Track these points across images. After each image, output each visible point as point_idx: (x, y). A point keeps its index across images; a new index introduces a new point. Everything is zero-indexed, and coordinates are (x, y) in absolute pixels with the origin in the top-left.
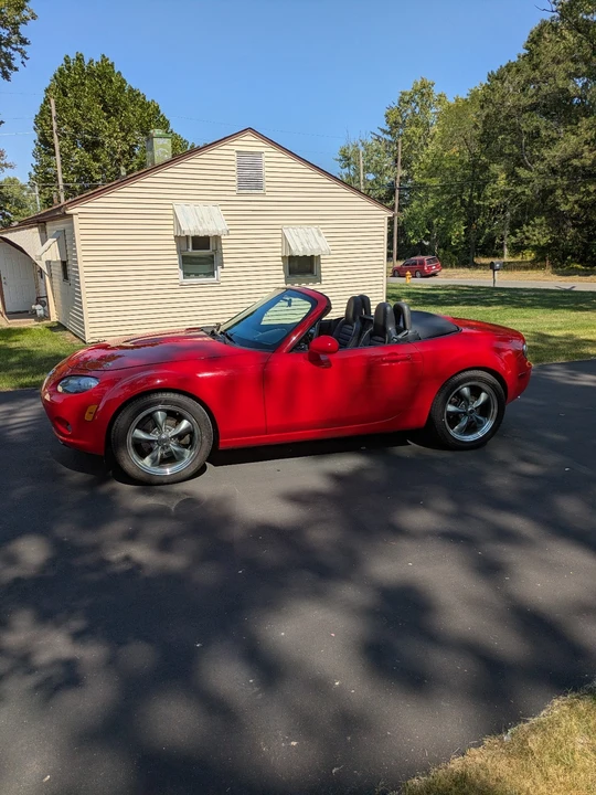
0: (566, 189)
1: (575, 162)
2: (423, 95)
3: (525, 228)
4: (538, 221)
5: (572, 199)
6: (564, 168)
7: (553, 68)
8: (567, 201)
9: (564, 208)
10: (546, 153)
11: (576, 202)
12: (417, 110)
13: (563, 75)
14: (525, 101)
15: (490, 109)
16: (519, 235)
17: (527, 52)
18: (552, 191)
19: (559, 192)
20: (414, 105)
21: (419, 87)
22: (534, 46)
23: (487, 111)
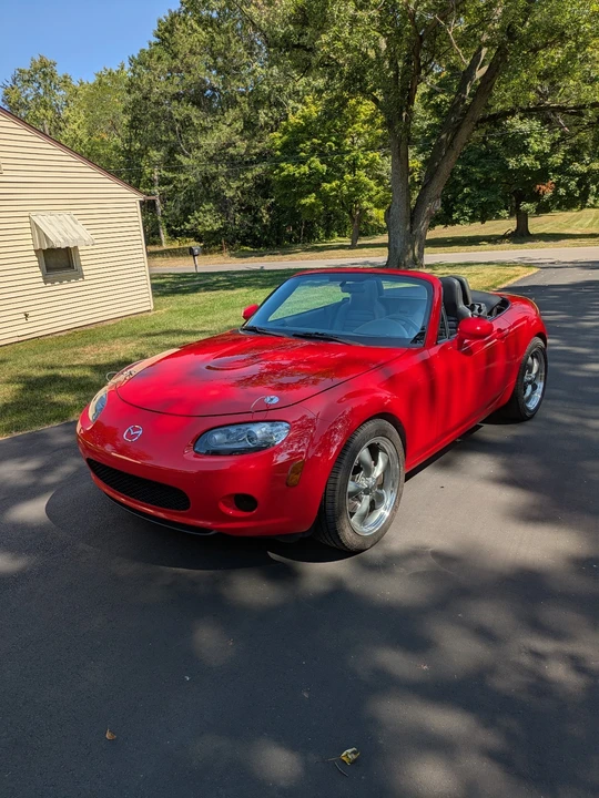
0: (228, 176)
1: (231, 150)
2: (45, 74)
3: (197, 214)
4: (207, 207)
5: (234, 185)
6: (220, 155)
7: (192, 59)
8: (229, 187)
9: (230, 194)
10: (202, 141)
11: (238, 188)
12: (41, 91)
13: (204, 67)
14: (171, 90)
15: (138, 95)
16: (192, 221)
17: (158, 40)
18: (214, 178)
19: (221, 179)
20: (36, 85)
21: (38, 65)
22: (167, 35)
23: (133, 96)
